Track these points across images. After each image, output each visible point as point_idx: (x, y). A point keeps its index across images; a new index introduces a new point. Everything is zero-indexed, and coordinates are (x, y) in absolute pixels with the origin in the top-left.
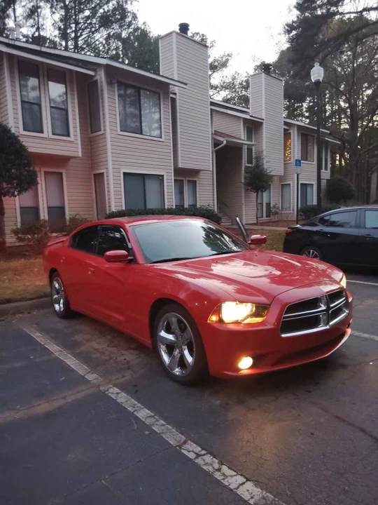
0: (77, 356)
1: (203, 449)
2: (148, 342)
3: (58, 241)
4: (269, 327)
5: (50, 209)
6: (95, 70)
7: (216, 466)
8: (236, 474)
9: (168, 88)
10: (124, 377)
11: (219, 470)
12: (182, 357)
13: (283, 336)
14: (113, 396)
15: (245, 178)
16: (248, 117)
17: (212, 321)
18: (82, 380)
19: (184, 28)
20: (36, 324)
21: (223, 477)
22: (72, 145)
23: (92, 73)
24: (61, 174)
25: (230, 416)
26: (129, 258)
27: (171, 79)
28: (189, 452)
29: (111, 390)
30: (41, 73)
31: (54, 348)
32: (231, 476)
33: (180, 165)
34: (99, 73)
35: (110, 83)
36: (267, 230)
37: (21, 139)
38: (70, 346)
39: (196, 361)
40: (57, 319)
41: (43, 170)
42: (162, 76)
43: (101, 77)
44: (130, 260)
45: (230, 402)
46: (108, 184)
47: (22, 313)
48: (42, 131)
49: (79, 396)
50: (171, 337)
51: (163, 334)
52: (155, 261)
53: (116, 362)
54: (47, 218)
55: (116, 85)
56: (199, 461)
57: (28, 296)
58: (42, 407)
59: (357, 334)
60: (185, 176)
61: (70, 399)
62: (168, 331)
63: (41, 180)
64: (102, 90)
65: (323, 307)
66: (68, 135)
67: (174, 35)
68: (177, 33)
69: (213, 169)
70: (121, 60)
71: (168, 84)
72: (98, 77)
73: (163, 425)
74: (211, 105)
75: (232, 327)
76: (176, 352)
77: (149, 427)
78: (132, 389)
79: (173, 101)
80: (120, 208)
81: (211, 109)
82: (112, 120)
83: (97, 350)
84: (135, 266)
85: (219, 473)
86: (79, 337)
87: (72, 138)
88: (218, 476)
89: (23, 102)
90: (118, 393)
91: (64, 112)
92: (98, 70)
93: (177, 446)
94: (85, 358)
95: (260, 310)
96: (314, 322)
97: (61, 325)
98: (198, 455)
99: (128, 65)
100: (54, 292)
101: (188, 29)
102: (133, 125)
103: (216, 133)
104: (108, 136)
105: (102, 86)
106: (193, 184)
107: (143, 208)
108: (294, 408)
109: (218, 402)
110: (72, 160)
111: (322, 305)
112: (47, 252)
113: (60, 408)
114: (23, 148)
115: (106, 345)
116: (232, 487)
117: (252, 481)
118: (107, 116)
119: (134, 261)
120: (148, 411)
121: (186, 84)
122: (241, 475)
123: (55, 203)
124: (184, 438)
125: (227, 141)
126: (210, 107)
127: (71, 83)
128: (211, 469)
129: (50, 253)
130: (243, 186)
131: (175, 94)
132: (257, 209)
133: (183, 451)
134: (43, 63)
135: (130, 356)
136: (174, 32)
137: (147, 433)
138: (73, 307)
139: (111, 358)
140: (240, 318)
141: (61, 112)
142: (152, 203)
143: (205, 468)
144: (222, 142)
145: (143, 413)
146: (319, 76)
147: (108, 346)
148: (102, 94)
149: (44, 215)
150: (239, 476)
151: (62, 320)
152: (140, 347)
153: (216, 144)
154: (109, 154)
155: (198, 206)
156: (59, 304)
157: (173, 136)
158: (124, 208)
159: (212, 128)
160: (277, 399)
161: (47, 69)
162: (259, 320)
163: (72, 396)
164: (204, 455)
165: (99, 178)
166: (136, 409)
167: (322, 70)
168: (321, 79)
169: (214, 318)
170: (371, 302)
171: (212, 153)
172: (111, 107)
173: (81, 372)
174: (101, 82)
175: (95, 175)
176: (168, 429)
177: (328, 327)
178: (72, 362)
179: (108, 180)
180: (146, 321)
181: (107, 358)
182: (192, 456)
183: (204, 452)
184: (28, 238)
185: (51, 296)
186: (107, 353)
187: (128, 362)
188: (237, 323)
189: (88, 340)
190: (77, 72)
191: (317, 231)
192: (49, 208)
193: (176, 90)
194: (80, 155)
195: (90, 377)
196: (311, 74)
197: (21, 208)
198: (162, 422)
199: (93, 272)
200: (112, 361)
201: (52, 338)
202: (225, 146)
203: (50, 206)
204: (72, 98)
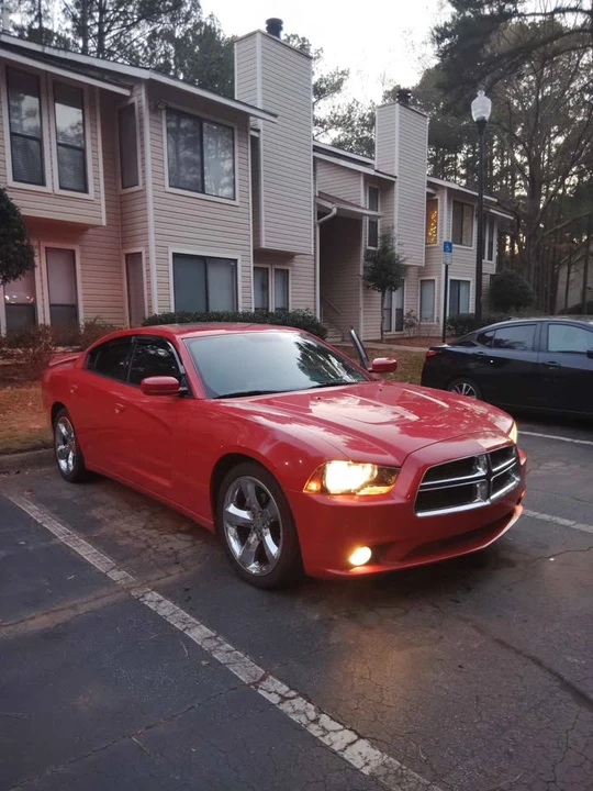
0: (95, 541)
1: (291, 689)
2: (209, 522)
3: (65, 360)
4: (398, 500)
5: (54, 308)
6: (130, 88)
7: (312, 715)
8: (342, 727)
9: (247, 121)
10: (170, 575)
11: (316, 721)
12: (262, 546)
13: (419, 515)
14: (152, 606)
15: (365, 267)
16: (372, 172)
17: (311, 491)
18: (103, 579)
19: (274, 26)
20: (30, 491)
21: (321, 733)
22: (92, 207)
23: (126, 92)
24: (73, 252)
25: (334, 638)
26: (181, 389)
27: (252, 107)
28: (270, 693)
29: (149, 597)
30: (43, 88)
31: (57, 529)
32: (335, 731)
33: (264, 245)
34: (137, 92)
35: (154, 109)
36: (396, 351)
37: (9, 194)
38: (84, 527)
39: (283, 552)
40: (65, 484)
41: (44, 245)
42: (238, 101)
43: (140, 98)
44: (183, 392)
45: (335, 617)
46: (148, 270)
47: (8, 472)
48: (43, 184)
49: (98, 604)
50: (244, 514)
51: (232, 509)
52: (221, 394)
53: (156, 552)
54: (48, 322)
55: (164, 113)
56: (285, 707)
57: (17, 446)
58: (38, 622)
59: (531, 513)
60: (271, 263)
61: (82, 610)
62: (241, 505)
63: (40, 261)
64: (141, 120)
65: (482, 472)
66: (85, 191)
67: (259, 36)
68: (263, 34)
69: (315, 252)
70: (172, 73)
71: (247, 115)
72: (135, 100)
73: (230, 651)
74: (314, 150)
75: (341, 500)
76: (253, 539)
77: (208, 655)
78: (181, 594)
79: (255, 142)
80: (166, 310)
81: (314, 157)
82: (156, 168)
83: (127, 534)
84: (191, 402)
85: (316, 727)
86: (96, 513)
87: (91, 195)
88: (314, 730)
89: (13, 134)
90: (160, 601)
91: (79, 153)
92: (136, 87)
93: (250, 684)
94: (107, 545)
95: (385, 474)
96: (467, 494)
97: (69, 492)
98: (284, 699)
99: (184, 81)
100: (58, 440)
101: (281, 29)
102: (190, 178)
103: (322, 195)
104: (150, 193)
105: (141, 114)
106: (284, 275)
107: (203, 310)
108: (434, 627)
109: (317, 617)
110: (90, 231)
111: (480, 469)
112: (48, 376)
113: (66, 624)
114: (12, 209)
115: (142, 524)
116: (336, 747)
117: (367, 738)
118: (149, 161)
119: (189, 394)
120: (205, 629)
121: (275, 116)
122: (350, 729)
123: (62, 298)
124: (262, 672)
125: (338, 209)
126: (313, 154)
127: (93, 111)
128: (304, 720)
129: (55, 378)
130: (361, 281)
131: (258, 131)
132: (383, 318)
133: (260, 692)
134: (47, 72)
135: (180, 543)
136: (259, 31)
137: (204, 663)
138: (89, 465)
139: (149, 547)
140: (353, 486)
141: (74, 152)
142: (219, 303)
143: (294, 717)
144: (331, 210)
145: (199, 633)
146: (486, 112)
147: (144, 528)
148: (142, 127)
149: (44, 317)
150: (347, 731)
151: (70, 485)
152: (195, 530)
153: (321, 212)
154: (151, 224)
155: (291, 310)
156: (67, 459)
157: (253, 197)
158: (173, 310)
159: (315, 188)
160: (407, 611)
161: (54, 83)
162: (383, 490)
163: (85, 605)
164: (294, 698)
165: (134, 260)
166: (189, 625)
167: (488, 103)
168: (487, 116)
169: (313, 486)
170: (553, 465)
171: (315, 227)
172: (155, 147)
173: (101, 568)
174: (140, 108)
175: (127, 255)
176: (238, 658)
177: (488, 502)
178: (86, 551)
179: (148, 264)
180: (206, 487)
181: (143, 546)
182: (274, 699)
183: (293, 693)
184: (19, 354)
185: (54, 446)
186: (143, 538)
187: (176, 553)
188: (349, 494)
189: (112, 518)
190: (102, 90)
191: (474, 354)
192: (51, 306)
193: (260, 124)
194: (104, 223)
195: (115, 575)
196: (472, 107)
197: (7, 306)
198: (229, 646)
199: (122, 411)
200: (150, 550)
201: (57, 513)
202: (335, 217)
203: (53, 302)
204: (92, 132)
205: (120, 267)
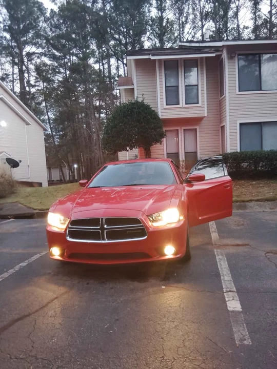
5: (187, 154)
22: (201, 109)
24: (196, 129)
30: (179, 66)
34: (223, 52)
41: (183, 128)
46: (226, 133)
48: (178, 104)
54: (184, 160)
55: (236, 57)
63: (181, 135)
64: (225, 65)
66: (197, 103)
72: (223, 56)
80: (237, 150)
82: (231, 85)
87: (200, 104)
89: (166, 87)
91: (195, 87)
104: (227, 97)
110: (204, 119)
123: (190, 149)
127: (202, 68)
134: (181, 58)
141: (193, 87)
142: (268, 145)
149: (182, 158)
154: (228, 111)
161: (184, 61)
165: (223, 127)
174: (225, 59)
179: (226, 131)
190: (206, 57)
192: (185, 153)
194: (206, 115)
197: (168, 154)
203: (186, 151)
204: (201, 76)
205: (219, 133)
